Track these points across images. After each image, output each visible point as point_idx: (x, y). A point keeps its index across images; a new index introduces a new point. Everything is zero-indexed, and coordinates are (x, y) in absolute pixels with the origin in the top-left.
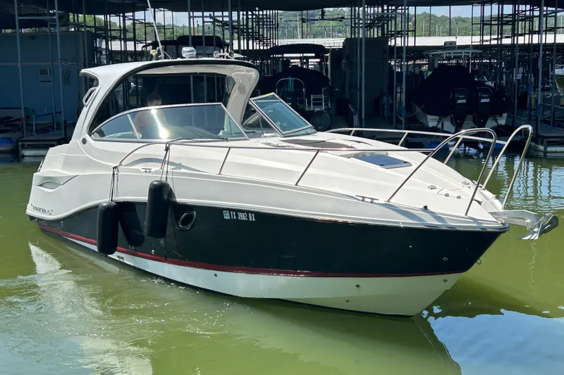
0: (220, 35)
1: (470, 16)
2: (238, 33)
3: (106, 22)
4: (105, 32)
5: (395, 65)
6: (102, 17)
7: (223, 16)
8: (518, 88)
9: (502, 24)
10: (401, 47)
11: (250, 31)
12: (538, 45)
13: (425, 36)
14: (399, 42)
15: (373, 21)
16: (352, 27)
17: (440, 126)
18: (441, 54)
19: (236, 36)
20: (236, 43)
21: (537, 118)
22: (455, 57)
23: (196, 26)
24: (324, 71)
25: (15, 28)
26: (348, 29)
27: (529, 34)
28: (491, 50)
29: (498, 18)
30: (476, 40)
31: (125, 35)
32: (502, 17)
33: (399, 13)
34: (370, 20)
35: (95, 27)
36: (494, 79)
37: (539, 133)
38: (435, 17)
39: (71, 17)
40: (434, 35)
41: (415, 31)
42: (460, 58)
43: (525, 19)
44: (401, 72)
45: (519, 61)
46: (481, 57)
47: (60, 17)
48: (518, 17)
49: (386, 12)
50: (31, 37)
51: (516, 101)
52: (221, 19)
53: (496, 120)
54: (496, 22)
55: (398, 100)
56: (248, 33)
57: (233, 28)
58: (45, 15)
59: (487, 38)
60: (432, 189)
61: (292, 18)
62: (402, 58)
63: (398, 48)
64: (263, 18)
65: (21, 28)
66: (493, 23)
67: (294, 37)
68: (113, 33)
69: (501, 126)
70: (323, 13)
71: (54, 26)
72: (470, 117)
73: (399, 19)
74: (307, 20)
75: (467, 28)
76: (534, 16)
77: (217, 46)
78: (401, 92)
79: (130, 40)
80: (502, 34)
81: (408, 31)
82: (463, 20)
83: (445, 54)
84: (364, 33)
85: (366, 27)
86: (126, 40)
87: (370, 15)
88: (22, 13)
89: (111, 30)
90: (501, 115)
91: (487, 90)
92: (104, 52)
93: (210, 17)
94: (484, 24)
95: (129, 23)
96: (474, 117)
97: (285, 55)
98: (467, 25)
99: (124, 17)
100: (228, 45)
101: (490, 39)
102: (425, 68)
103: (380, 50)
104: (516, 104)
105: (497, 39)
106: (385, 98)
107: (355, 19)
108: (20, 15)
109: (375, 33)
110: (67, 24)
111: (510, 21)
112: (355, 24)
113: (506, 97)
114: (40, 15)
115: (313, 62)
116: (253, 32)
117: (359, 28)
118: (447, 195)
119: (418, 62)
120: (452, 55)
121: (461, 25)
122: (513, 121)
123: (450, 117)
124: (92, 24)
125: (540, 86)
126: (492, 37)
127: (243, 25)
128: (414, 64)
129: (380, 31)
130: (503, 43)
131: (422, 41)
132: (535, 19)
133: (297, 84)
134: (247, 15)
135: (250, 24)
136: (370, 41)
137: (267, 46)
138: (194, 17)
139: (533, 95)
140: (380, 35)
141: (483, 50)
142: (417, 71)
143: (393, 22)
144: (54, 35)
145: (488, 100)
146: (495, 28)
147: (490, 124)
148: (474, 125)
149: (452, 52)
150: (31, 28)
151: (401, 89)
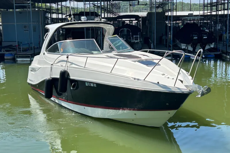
0: (96, 11)
1: (199, 3)
2: (104, 10)
3: (50, 6)
4: (50, 10)
5: (168, 23)
6: (49, 4)
7: (98, 4)
8: (219, 32)
9: (212, 6)
10: (171, 16)
11: (109, 9)
12: (227, 15)
13: (180, 11)
14: (170, 14)
15: (159, 5)
17: (187, 48)
18: (187, 19)
20: (103, 15)
21: (227, 44)
22: (193, 20)
23: (87, 8)
24: (139, 26)
25: (14, 9)
26: (149, 9)
27: (223, 10)
28: (207, 17)
29: (210, 4)
30: (201, 13)
31: (58, 12)
32: (212, 3)
33: (170, 2)
35: (46, 8)
36: (209, 29)
37: (227, 51)
38: (184, 3)
39: (36, 4)
40: (184, 11)
41: (176, 9)
42: (194, 20)
43: (222, 4)
44: (171, 26)
45: (219, 21)
46: (203, 20)
47: (32, 4)
48: (219, 3)
49: (164, 1)
50: (20, 12)
51: (218, 38)
52: (97, 5)
53: (210, 46)
54: (210, 6)
55: (169, 37)
57: (102, 8)
58: (26, 3)
59: (206, 12)
60: (163, 75)
61: (126, 4)
62: (171, 20)
63: (169, 16)
64: (114, 4)
65: (16, 9)
66: (208, 6)
67: (127, 12)
68: (53, 11)
69: (212, 48)
70: (139, 2)
71: (29, 8)
72: (199, 44)
73: (169, 4)
74: (132, 5)
76: (225, 3)
77: (95, 16)
78: (171, 34)
79: (60, 14)
80: (212, 10)
81: (173, 9)
82: (196, 5)
83: (188, 18)
84: (155, 10)
85: (156, 8)
86: (58, 14)
87: (158, 2)
88: (17, 3)
89: (52, 10)
90: (212, 44)
91: (206, 33)
92: (49, 19)
93: (93, 4)
94: (204, 6)
95: (60, 7)
96: (201, 45)
97: (123, 19)
98: (197, 7)
99: (58, 4)
100: (100, 16)
101: (207, 12)
102: (180, 24)
103: (162, 17)
104: (218, 39)
105: (210, 12)
106: (164, 37)
107: (152, 4)
108: (15, 4)
109: (160, 10)
110: (35, 7)
111: (215, 5)
112: (152, 6)
113: (214, 36)
114: (24, 4)
115: (135, 22)
117: (153, 8)
118: (168, 78)
119: (177, 22)
120: (192, 19)
121: (195, 7)
122: (217, 46)
123: (191, 44)
124: (45, 7)
125: (228, 31)
126: (208, 11)
127: (106, 7)
128: (176, 23)
129: (162, 9)
130: (212, 14)
131: (179, 13)
132: (225, 4)
133: (128, 31)
134: (108, 3)
135: (109, 7)
136: (158, 13)
137: (116, 15)
139: (225, 35)
140: (162, 11)
141: (204, 17)
142: (177, 26)
143: (167, 6)
144: (29, 12)
145: (206, 37)
146: (209, 8)
147: (207, 47)
148: (201, 48)
149: (191, 18)
150: (20, 9)
151: (171, 33)
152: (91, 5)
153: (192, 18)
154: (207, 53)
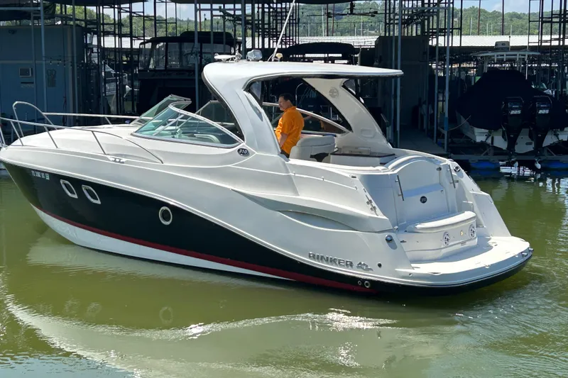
0: (230, 31)
1: (527, 13)
2: (252, 29)
3: (98, 15)
4: (97, 26)
5: (437, 69)
6: (93, 9)
7: (235, 10)
9: (565, 22)
10: (445, 48)
11: (266, 26)
13: (473, 34)
14: (442, 41)
15: (411, 16)
16: (386, 24)
17: (489, 141)
18: (491, 56)
19: (249, 32)
20: (249, 40)
22: (509, 61)
23: (203, 20)
26: (382, 26)
28: (551, 53)
29: (560, 14)
30: (534, 40)
31: (120, 29)
32: (565, 14)
33: (443, 8)
34: (408, 15)
35: (85, 21)
36: (555, 86)
38: (485, 12)
39: (58, 7)
40: (483, 34)
41: (460, 29)
42: (514, 61)
44: (444, 77)
46: (539, 61)
47: (46, 8)
49: (426, 6)
50: (12, 31)
52: (232, 12)
53: (557, 136)
54: (557, 20)
55: (440, 110)
56: (264, 29)
57: (247, 23)
58: (27, 5)
59: (546, 37)
61: (316, 12)
62: (445, 60)
63: (441, 48)
64: (282, 12)
66: (554, 20)
67: (318, 34)
68: (105, 27)
69: (563, 142)
70: (352, 6)
71: (38, 18)
72: (525, 131)
73: (442, 14)
74: (334, 14)
75: (522, 26)
77: (227, 44)
78: (443, 101)
79: (125, 36)
80: (564, 34)
81: (452, 29)
82: (518, 17)
83: (495, 55)
84: (400, 31)
85: (402, 24)
86: (121, 36)
87: (408, 8)
89: (103, 24)
90: (562, 130)
91: (545, 99)
92: (95, 50)
93: (220, 10)
94: (543, 22)
95: (125, 15)
96: (530, 131)
97: (307, 55)
98: (520, 22)
99: (120, 9)
100: (240, 43)
101: (548, 39)
102: (472, 72)
105: (559, 39)
106: (424, 107)
107: (390, 13)
109: (414, 31)
110: (52, 16)
112: (390, 19)
114: (22, 6)
116: (269, 28)
117: (394, 24)
119: (465, 65)
120: (505, 58)
121: (516, 22)
123: (501, 130)
124: (82, 16)
126: (553, 37)
127: (258, 20)
128: (459, 68)
129: (419, 28)
130: (566, 44)
131: (469, 41)
134: (263, 8)
135: (266, 18)
136: (407, 40)
137: (286, 44)
138: (200, 10)
140: (419, 32)
141: (542, 52)
142: (463, 76)
143: (435, 18)
144: (38, 29)
145: (547, 112)
146: (556, 26)
147: (549, 140)
148: (530, 141)
149: (505, 53)
150: (10, 20)
151: (444, 96)
152: (215, 13)
153: (505, 56)
154: (550, 158)
